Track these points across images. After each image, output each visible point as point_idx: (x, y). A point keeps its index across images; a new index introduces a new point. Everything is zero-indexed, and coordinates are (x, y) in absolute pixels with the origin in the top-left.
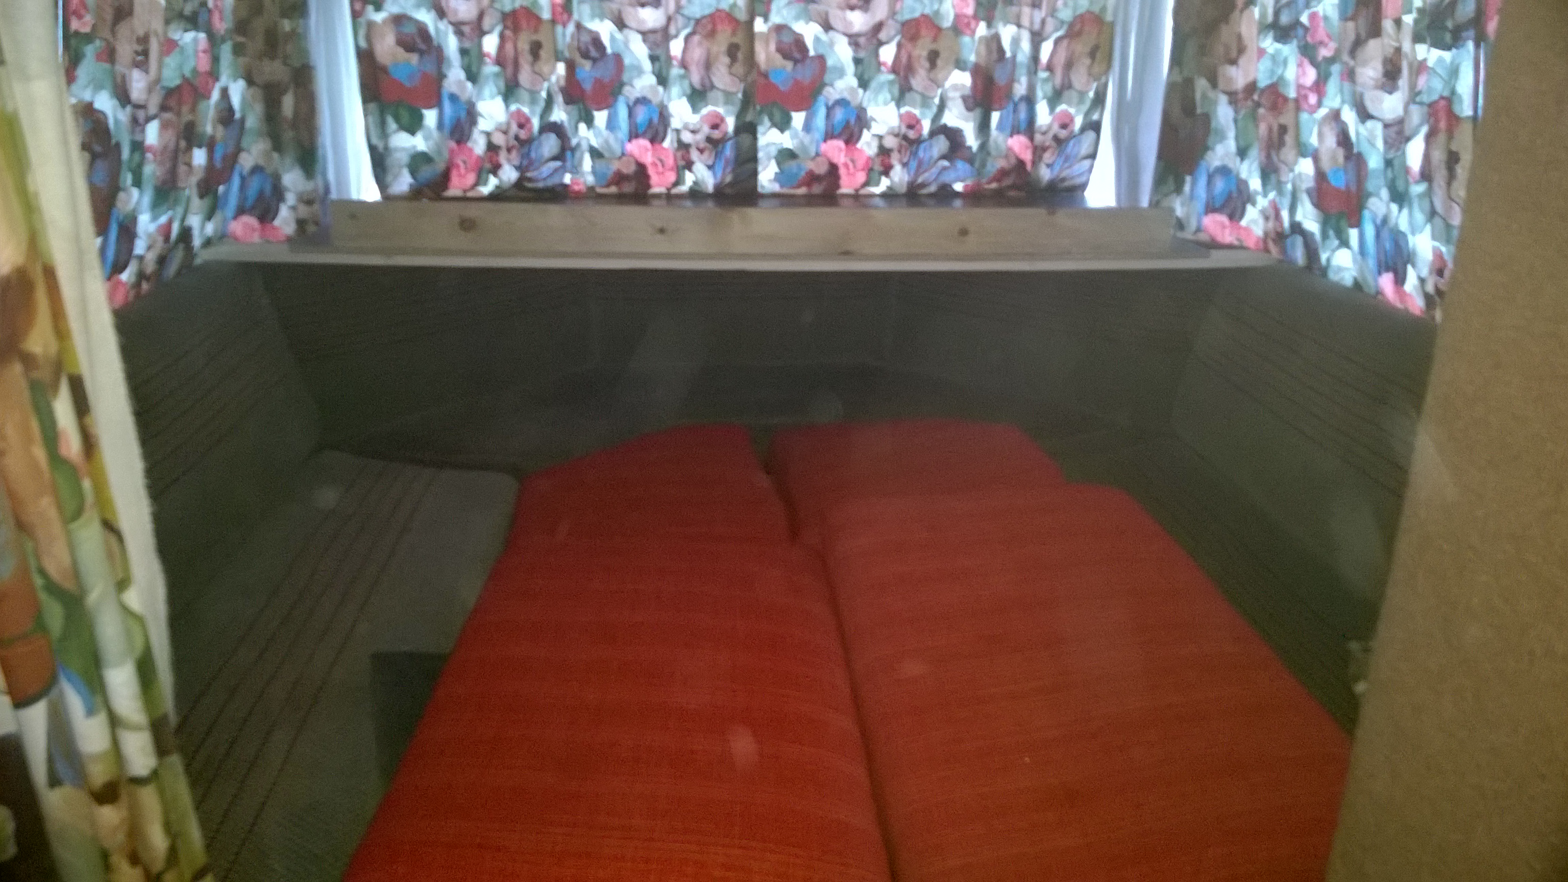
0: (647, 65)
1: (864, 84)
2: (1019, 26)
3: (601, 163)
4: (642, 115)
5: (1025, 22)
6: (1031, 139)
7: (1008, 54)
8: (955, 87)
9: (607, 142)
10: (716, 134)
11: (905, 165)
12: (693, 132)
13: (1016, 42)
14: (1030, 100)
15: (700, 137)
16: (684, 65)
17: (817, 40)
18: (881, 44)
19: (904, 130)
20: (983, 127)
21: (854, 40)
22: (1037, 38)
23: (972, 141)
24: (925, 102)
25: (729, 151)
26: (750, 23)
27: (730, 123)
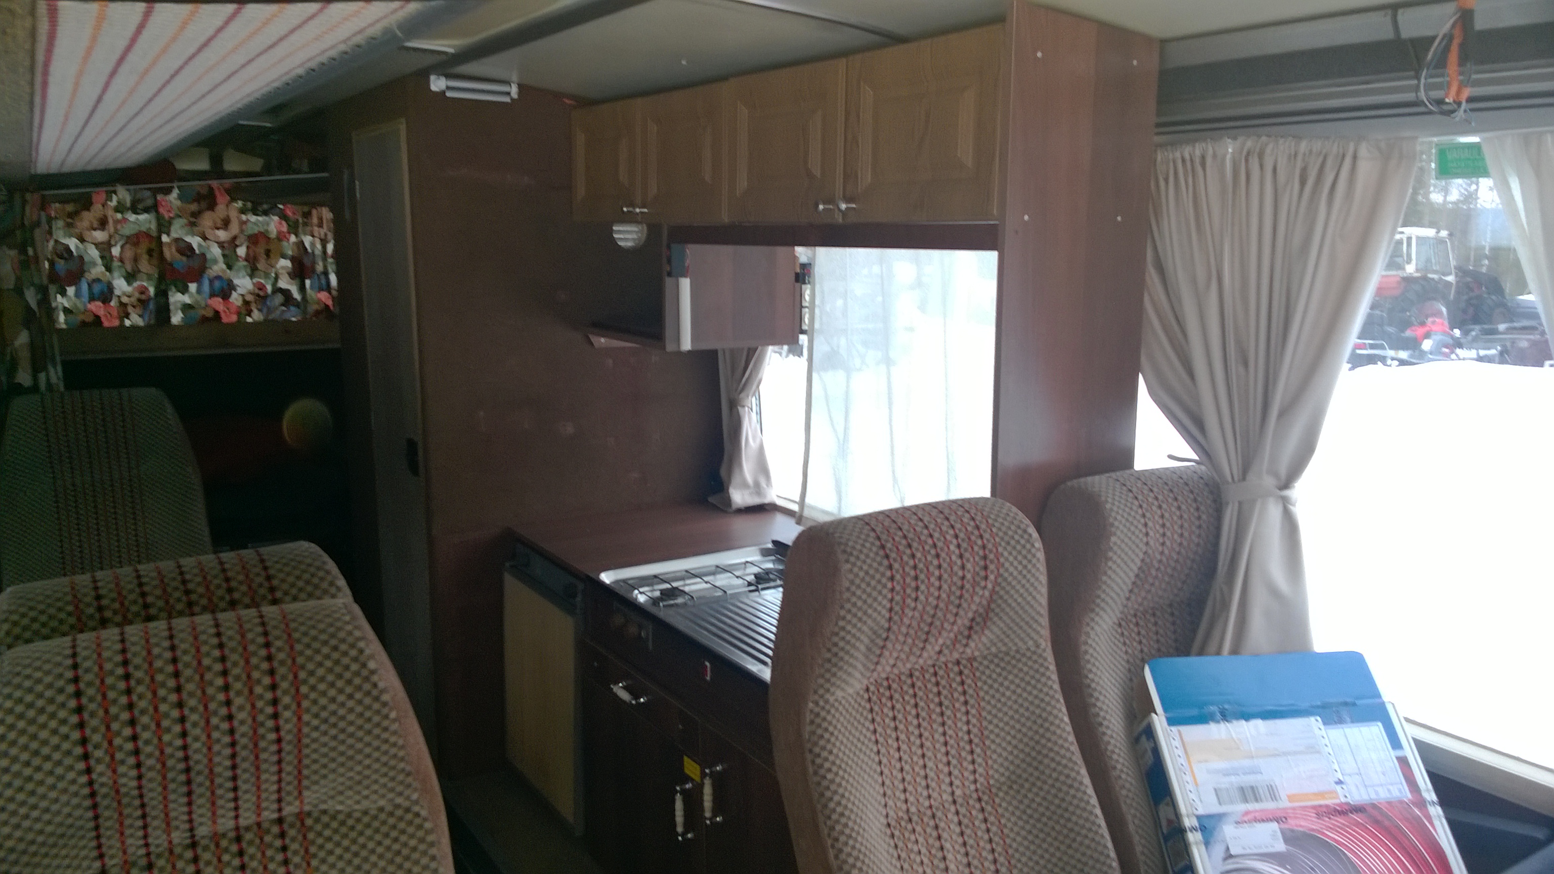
0: (99, 261)
1: (230, 267)
2: (313, 236)
3: (70, 317)
4: (97, 288)
5: (316, 234)
6: (330, 293)
7: (309, 250)
8: (283, 268)
9: (75, 304)
10: (143, 297)
11: (260, 310)
12: (129, 297)
13: (313, 244)
14: (326, 273)
15: (133, 300)
16: (121, 260)
17: (200, 245)
18: (237, 246)
19: (257, 291)
20: (302, 288)
21: (221, 245)
22: (324, 242)
23: (297, 295)
24: (267, 275)
25: (152, 306)
26: (160, 238)
27: (152, 291)
